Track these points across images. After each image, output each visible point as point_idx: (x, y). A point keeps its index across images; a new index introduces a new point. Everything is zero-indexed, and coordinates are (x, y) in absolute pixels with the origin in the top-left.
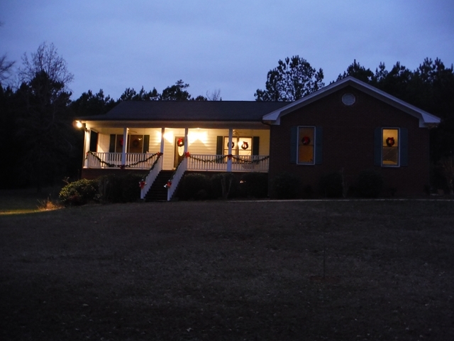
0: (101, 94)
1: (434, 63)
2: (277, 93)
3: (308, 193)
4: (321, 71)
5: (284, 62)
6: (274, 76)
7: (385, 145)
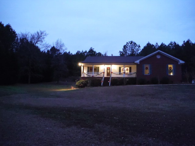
0: (69, 52)
1: (173, 43)
2: (126, 52)
3: (148, 83)
4: (139, 45)
5: (128, 43)
6: (125, 47)
7: (169, 69)
